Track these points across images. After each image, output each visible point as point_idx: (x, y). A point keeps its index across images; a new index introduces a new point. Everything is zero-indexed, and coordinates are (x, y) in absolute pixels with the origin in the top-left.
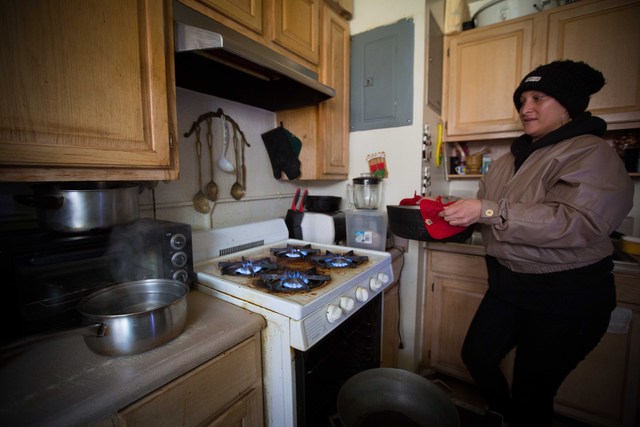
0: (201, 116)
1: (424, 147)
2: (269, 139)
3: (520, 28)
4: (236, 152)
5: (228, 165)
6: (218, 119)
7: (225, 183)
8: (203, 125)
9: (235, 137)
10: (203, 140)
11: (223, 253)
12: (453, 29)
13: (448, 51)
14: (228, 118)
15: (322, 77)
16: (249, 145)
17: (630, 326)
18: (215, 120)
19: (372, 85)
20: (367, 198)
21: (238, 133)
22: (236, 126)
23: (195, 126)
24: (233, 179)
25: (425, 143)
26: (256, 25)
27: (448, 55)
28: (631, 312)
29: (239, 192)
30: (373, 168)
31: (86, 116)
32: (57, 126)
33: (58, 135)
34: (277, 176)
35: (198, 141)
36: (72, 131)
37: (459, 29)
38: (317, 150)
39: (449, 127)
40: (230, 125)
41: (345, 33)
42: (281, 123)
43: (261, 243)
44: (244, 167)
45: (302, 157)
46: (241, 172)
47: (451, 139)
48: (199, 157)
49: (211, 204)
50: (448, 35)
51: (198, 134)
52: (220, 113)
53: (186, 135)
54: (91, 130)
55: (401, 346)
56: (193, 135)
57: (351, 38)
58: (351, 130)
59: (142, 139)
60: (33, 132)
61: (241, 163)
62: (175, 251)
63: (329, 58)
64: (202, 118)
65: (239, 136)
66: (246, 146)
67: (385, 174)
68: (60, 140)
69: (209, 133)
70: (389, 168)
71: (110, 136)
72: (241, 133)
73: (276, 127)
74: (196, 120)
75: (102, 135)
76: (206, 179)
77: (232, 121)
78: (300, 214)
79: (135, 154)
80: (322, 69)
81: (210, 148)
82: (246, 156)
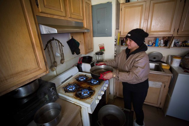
0: (48, 42)
1: (115, 43)
2: (69, 43)
3: (142, 4)
4: (60, 50)
5: (58, 54)
6: (53, 41)
7: (58, 60)
8: (49, 45)
9: (59, 45)
10: (50, 49)
11: (62, 83)
12: (123, 2)
13: (121, 9)
14: (56, 40)
15: (84, 23)
16: (63, 46)
17: (161, 86)
18: (53, 42)
19: (99, 23)
20: (100, 58)
21: (60, 43)
22: (59, 41)
23: (47, 46)
24: (60, 58)
25: (115, 42)
26: (64, 14)
27: (121, 10)
28: (162, 83)
29: (63, 61)
30: (101, 48)
31: (20, 68)
32: (13, 75)
33: (14, 77)
34: (73, 54)
35: (49, 51)
36: (17, 74)
37: (125, 2)
38: (85, 46)
39: (121, 33)
40: (57, 41)
41: (90, 5)
42: (72, 37)
43: (72, 76)
44: (63, 54)
45: (80, 48)
46: (62, 55)
47: (122, 37)
48: (50, 55)
49: (56, 68)
50: (121, 4)
51: (48, 48)
52: (53, 39)
53: (45, 50)
54: (22, 71)
55: (110, 94)
56: (47, 48)
57: (92, 6)
58: (93, 37)
59: (37, 67)
60: (6, 80)
61: (62, 53)
62: (52, 92)
63: (86, 16)
64: (48, 43)
65: (60, 44)
66: (63, 47)
67: (104, 50)
68: (14, 78)
69: (51, 47)
70: (105, 48)
71: (29, 70)
72: (61, 43)
73: (70, 38)
74: (46, 44)
75: (26, 71)
76: (53, 61)
77: (57, 40)
78: (81, 64)
79: (36, 72)
80: (84, 20)
81: (52, 51)
82: (63, 50)
